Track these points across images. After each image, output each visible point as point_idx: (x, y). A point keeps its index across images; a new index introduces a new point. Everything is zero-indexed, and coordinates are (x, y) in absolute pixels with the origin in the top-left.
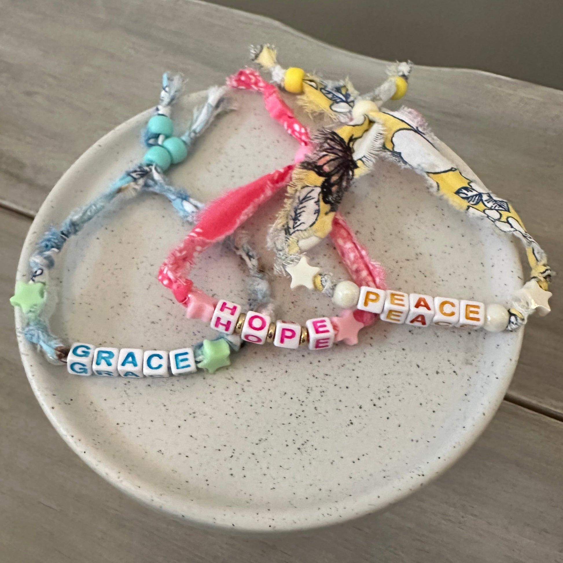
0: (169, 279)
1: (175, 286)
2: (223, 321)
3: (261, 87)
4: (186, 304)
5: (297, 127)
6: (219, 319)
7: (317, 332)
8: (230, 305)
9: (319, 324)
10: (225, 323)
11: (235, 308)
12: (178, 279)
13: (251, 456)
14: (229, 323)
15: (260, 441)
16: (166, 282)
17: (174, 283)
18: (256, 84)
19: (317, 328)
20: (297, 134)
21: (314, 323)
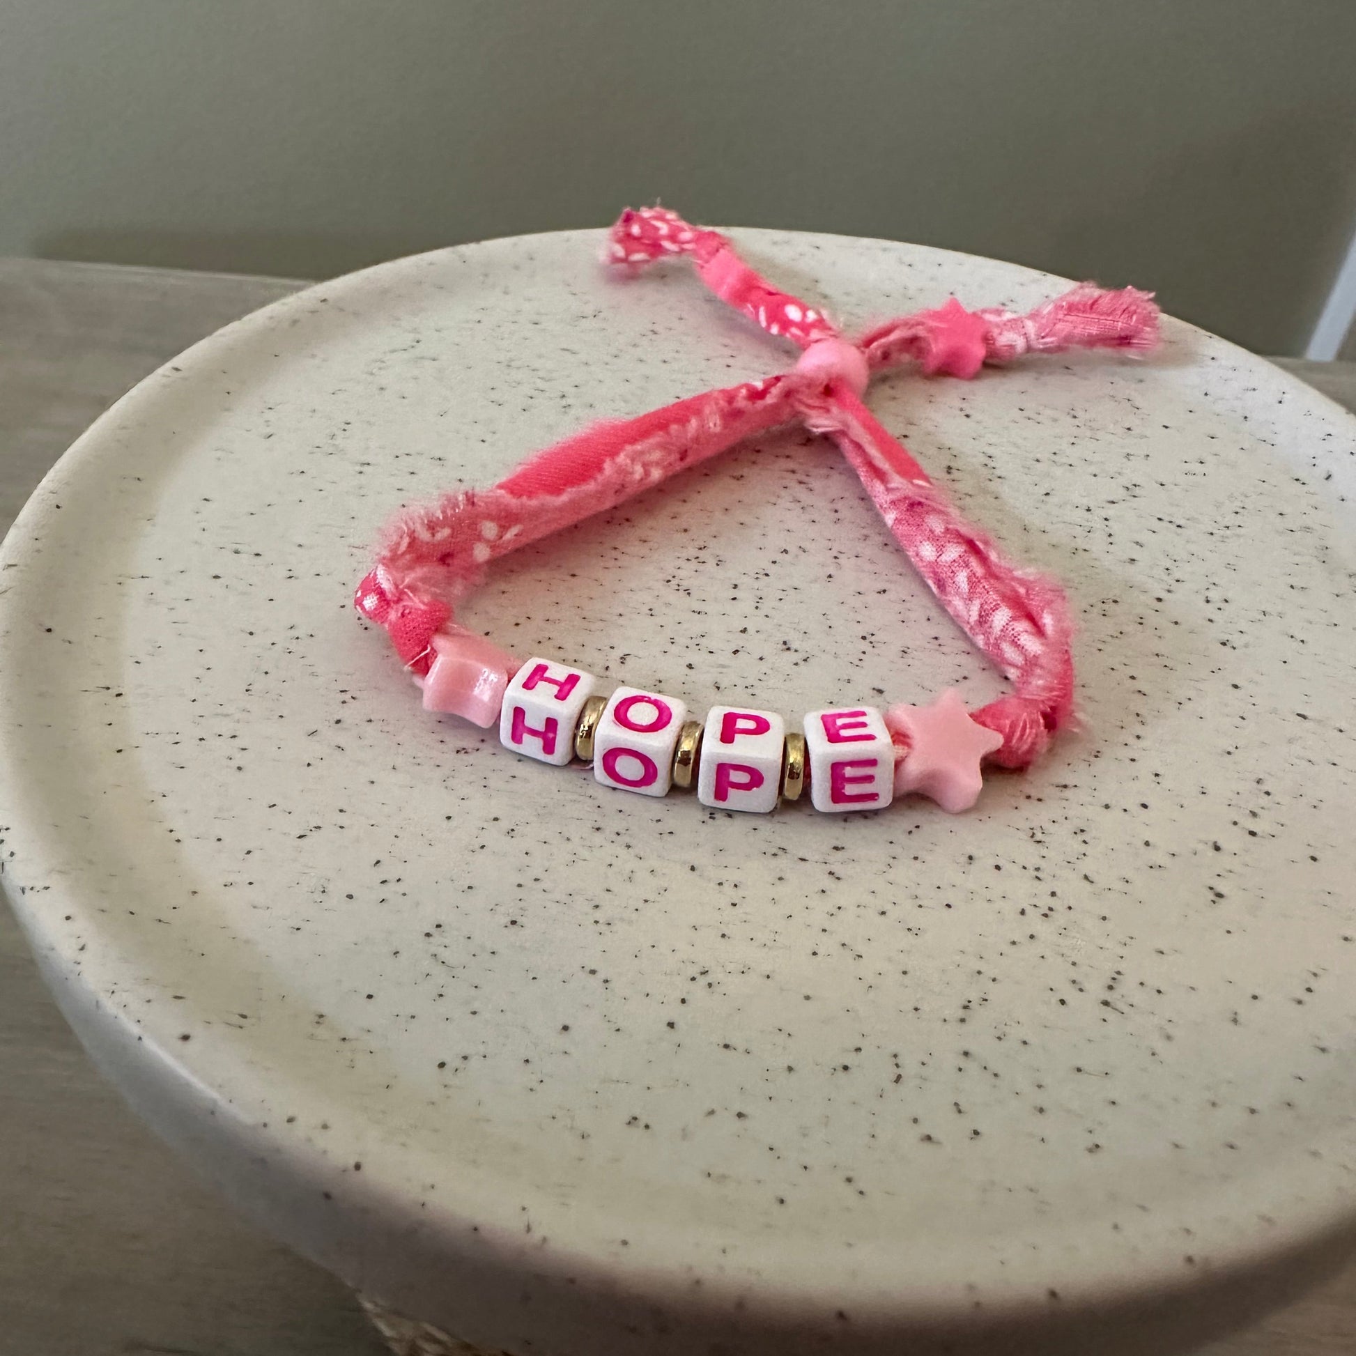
0: (381, 593)
1: (393, 615)
2: (535, 721)
3: (689, 242)
4: (423, 667)
5: (793, 312)
6: (519, 713)
7: (834, 737)
8: (559, 672)
9: (840, 722)
10: (541, 727)
11: (573, 680)
12: (405, 593)
13: (962, 1062)
14: (551, 724)
15: (965, 1007)
16: (370, 602)
17: (392, 604)
18: (673, 238)
19: (832, 731)
20: (794, 330)
21: (824, 718)
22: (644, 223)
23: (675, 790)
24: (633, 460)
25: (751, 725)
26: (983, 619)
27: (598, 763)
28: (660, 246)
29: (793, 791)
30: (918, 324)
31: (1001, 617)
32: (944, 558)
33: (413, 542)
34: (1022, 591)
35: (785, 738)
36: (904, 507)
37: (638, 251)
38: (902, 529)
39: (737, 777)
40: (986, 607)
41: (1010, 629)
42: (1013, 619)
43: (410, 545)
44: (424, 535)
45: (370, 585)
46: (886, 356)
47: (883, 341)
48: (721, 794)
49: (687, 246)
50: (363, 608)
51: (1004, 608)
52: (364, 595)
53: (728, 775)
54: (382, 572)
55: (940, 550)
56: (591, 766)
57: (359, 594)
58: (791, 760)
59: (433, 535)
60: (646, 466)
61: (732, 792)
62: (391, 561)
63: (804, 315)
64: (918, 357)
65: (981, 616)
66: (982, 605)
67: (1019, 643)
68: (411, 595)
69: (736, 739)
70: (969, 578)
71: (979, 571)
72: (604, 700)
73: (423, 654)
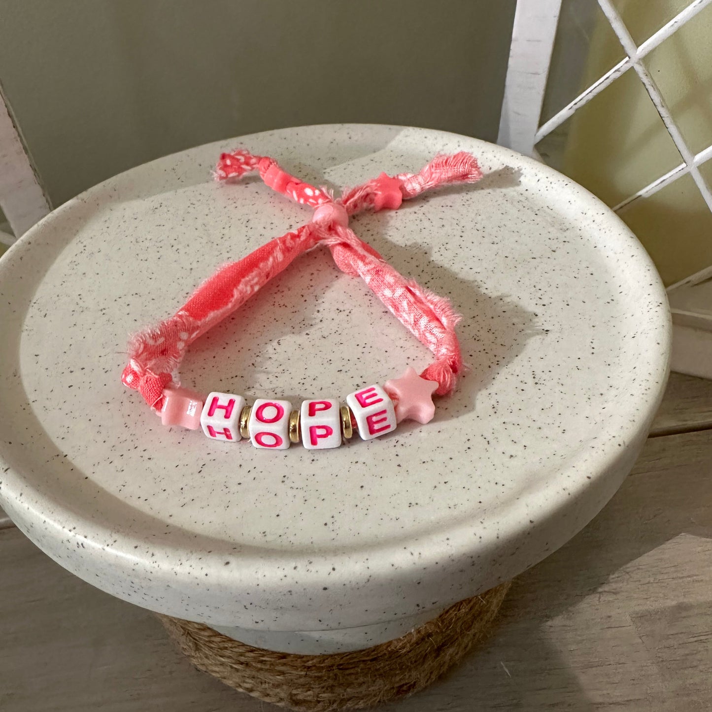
0: (135, 374)
1: (142, 382)
2: (218, 429)
3: (255, 164)
4: (159, 406)
5: (309, 192)
7: (364, 405)
8: (224, 400)
9: (364, 396)
10: (222, 430)
11: (231, 402)
12: (147, 371)
14: (226, 429)
16: (130, 378)
17: (140, 378)
18: (247, 163)
19: (362, 401)
20: (311, 200)
21: (356, 396)
22: (232, 158)
23: (292, 445)
24: (246, 286)
25: (323, 406)
26: (416, 322)
27: (253, 440)
28: (242, 168)
29: (348, 434)
30: (367, 187)
31: (424, 321)
32: (395, 295)
33: (146, 346)
34: (432, 307)
35: (340, 410)
36: (373, 272)
37: (232, 172)
38: (375, 283)
39: (320, 432)
40: (417, 317)
41: (429, 326)
42: (429, 321)
43: (145, 347)
44: (151, 342)
45: (128, 371)
46: (355, 206)
47: (352, 200)
48: (314, 442)
49: (254, 166)
50: (126, 382)
51: (425, 317)
52: (126, 376)
53: (315, 431)
54: (133, 363)
55: (393, 291)
56: (250, 440)
57: (123, 376)
58: (345, 419)
59: (156, 341)
60: (252, 287)
61: (319, 440)
62: (137, 357)
63: (314, 193)
64: (371, 203)
65: (415, 321)
66: (414, 316)
67: (433, 333)
68: (150, 371)
69: (316, 414)
70: (408, 304)
71: (412, 299)
72: (250, 407)
73: (159, 399)
